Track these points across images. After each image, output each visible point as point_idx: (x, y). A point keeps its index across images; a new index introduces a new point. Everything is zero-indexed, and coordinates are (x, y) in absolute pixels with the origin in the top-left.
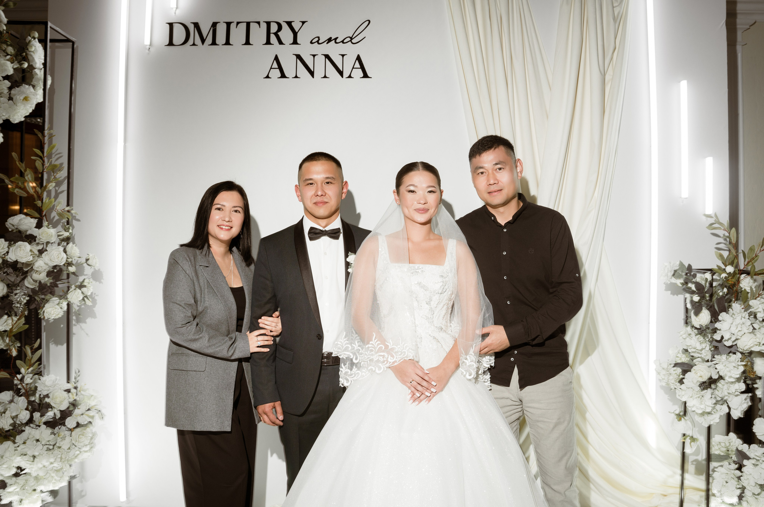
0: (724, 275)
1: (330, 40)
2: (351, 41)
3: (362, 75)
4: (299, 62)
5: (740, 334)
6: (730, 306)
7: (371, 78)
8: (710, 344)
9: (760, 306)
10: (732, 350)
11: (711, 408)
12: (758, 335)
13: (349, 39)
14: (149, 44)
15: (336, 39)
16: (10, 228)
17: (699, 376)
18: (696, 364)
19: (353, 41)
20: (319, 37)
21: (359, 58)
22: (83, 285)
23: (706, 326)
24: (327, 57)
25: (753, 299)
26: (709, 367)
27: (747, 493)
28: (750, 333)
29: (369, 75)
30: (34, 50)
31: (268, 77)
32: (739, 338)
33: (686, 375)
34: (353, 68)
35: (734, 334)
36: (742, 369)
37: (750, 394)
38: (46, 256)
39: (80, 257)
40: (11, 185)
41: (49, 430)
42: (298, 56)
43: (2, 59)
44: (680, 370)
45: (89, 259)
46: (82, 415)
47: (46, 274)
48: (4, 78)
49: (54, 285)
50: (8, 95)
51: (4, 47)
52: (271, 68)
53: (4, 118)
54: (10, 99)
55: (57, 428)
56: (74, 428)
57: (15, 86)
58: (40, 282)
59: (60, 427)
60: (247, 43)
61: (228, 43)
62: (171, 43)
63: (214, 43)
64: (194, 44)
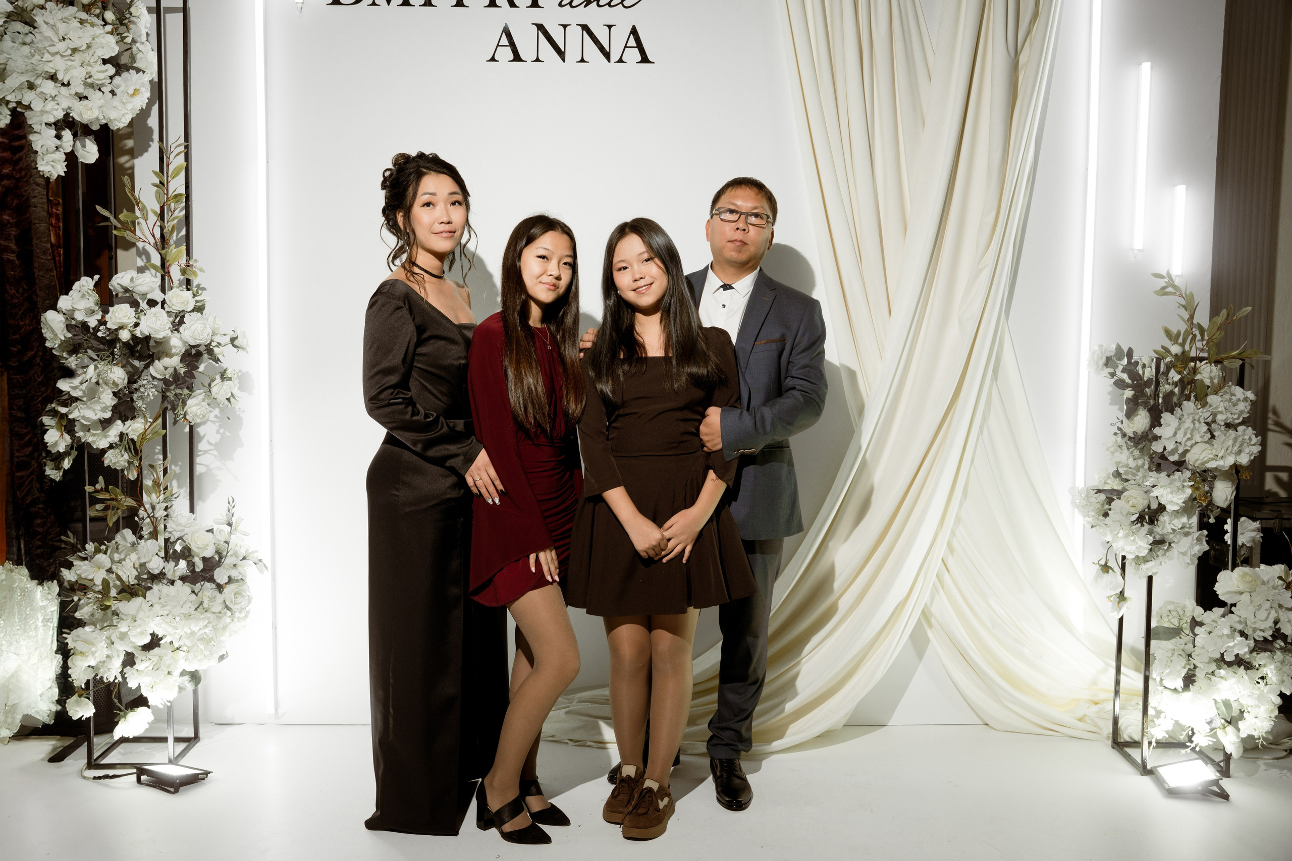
0: (1168, 359)
1: (589, 1)
2: (622, 3)
3: (640, 59)
4: (542, 38)
5: (1189, 443)
6: (1180, 405)
7: (654, 63)
8: (1149, 460)
9: (1222, 403)
10: (1180, 465)
11: (1147, 551)
12: (1215, 445)
14: (302, 2)
16: (115, 291)
17: (1131, 504)
18: (1128, 488)
19: (626, 3)
21: (634, 32)
22: (227, 376)
23: (1142, 433)
25: (1213, 394)
26: (1146, 492)
27: (1200, 674)
28: (1206, 442)
29: (650, 58)
31: (493, 59)
32: (1189, 448)
33: (1113, 504)
35: (1180, 443)
36: (1189, 491)
37: (1205, 532)
38: (185, 330)
39: (225, 335)
40: (119, 225)
41: (187, 588)
42: (540, 27)
43: (99, 30)
44: (1102, 497)
45: (237, 338)
46: (235, 565)
47: (180, 358)
48: (105, 62)
49: (190, 374)
50: (109, 88)
51: (98, 11)
52: (498, 45)
53: (104, 122)
54: (113, 92)
55: (198, 585)
56: (226, 584)
57: (118, 73)
58: (175, 369)
59: (202, 583)
60: (460, 3)
61: (428, 2)
62: (336, 1)
63: (406, 2)
64: (374, 4)
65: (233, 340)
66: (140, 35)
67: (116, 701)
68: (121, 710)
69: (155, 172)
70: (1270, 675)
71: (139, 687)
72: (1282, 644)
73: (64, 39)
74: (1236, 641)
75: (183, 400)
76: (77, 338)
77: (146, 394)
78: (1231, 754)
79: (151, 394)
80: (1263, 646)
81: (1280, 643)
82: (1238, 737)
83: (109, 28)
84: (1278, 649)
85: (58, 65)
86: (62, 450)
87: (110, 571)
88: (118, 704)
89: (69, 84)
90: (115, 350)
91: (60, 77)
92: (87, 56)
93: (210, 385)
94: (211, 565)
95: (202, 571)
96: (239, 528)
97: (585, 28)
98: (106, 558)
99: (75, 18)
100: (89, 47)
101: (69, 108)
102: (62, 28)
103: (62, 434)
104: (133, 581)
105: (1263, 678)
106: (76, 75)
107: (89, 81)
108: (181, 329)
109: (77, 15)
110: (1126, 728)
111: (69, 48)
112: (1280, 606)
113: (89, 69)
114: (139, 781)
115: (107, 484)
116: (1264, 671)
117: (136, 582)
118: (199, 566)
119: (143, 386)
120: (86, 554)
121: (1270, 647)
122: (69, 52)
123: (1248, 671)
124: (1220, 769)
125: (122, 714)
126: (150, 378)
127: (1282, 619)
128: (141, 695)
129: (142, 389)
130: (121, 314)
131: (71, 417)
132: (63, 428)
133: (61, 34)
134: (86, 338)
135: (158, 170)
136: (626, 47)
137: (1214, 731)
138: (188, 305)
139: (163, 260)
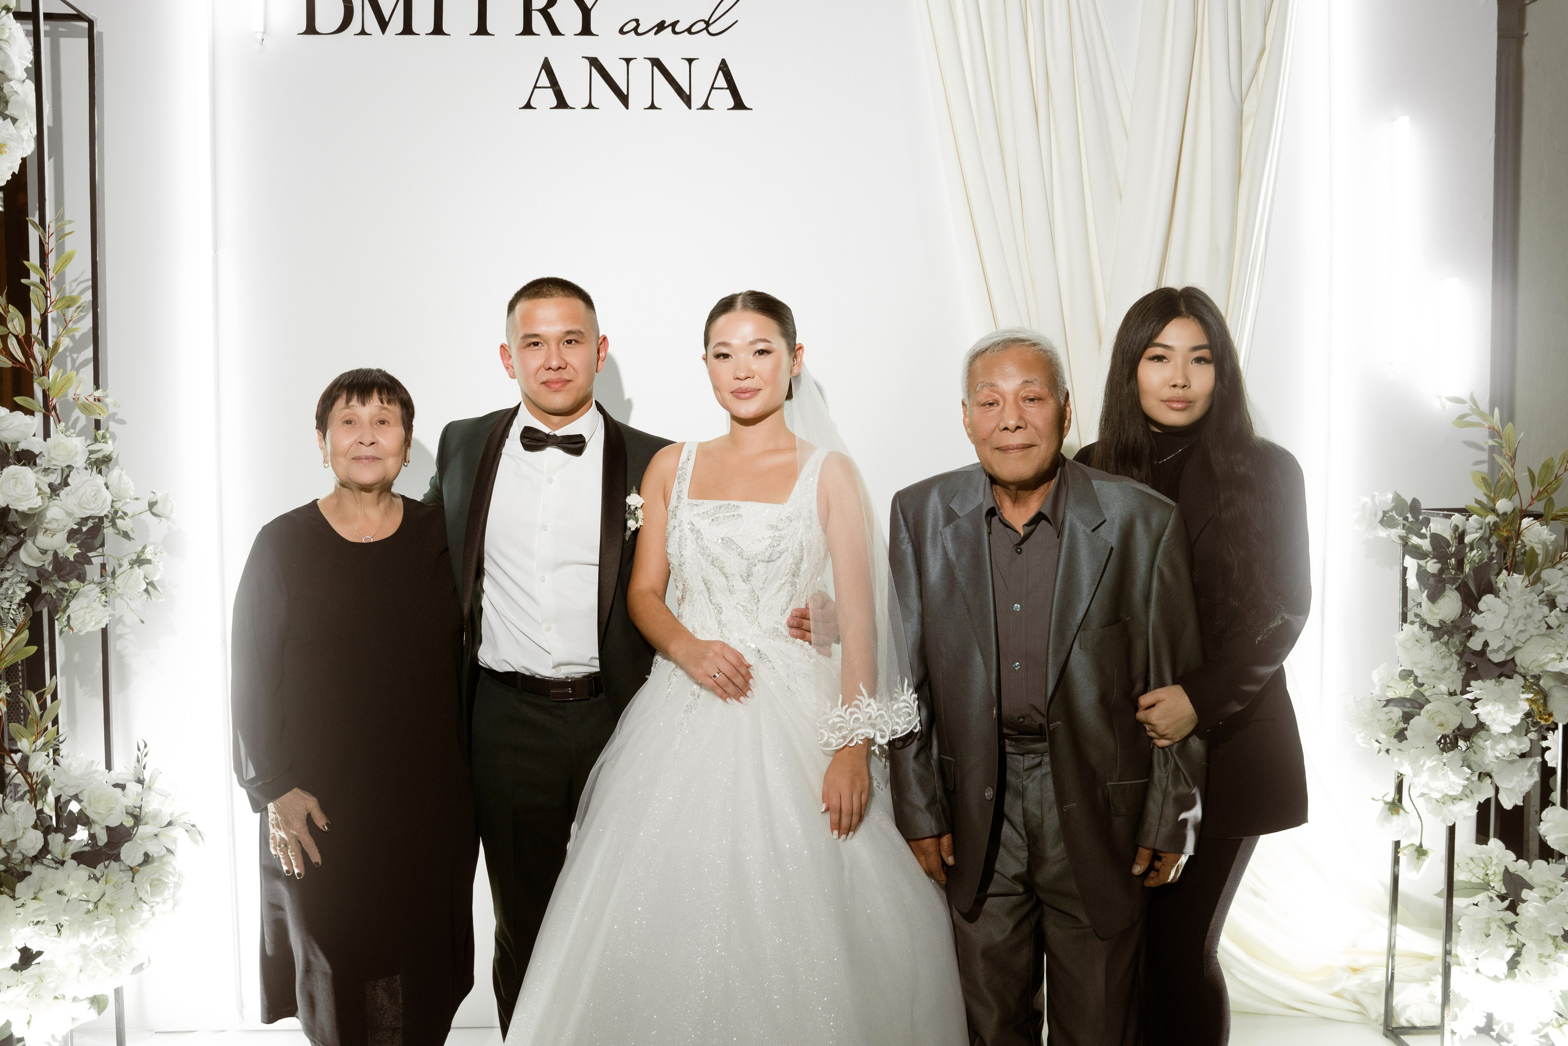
0: (1491, 518)
1: (661, 27)
2: (706, 29)
3: (732, 104)
4: (597, 77)
5: (1523, 637)
7: (752, 109)
8: (1459, 659)
9: (1563, 580)
10: (1508, 668)
11: (1460, 789)
12: (1557, 641)
13: (702, 25)
14: (262, 30)
15: (674, 24)
17: (1437, 724)
18: (1430, 699)
19: (713, 29)
20: (637, 21)
21: (724, 68)
22: (144, 559)
23: (1452, 622)
25: (1548, 567)
26: (1457, 705)
27: (1528, 955)
28: (1541, 635)
29: (747, 104)
30: (9, 37)
31: (528, 106)
32: (1521, 645)
33: (1412, 722)
35: (1509, 638)
36: (1525, 707)
37: (1536, 760)
38: (67, 494)
39: (137, 499)
41: (83, 872)
42: (594, 62)
44: (1397, 712)
45: (156, 503)
46: (156, 835)
47: (66, 535)
49: (83, 559)
52: (535, 87)
55: (101, 866)
56: (140, 865)
58: (56, 554)
59: (107, 863)
60: (482, 30)
61: (438, 30)
62: (311, 29)
63: (408, 30)
64: (363, 32)
65: (152, 505)
66: (13, 68)
69: (32, 266)
75: (67, 600)
77: (10, 592)
79: (19, 592)
93: (113, 573)
94: (119, 836)
95: (106, 845)
96: (156, 786)
97: (656, 63)
108: (62, 493)
110: (1405, 1008)
118: (103, 839)
119: (7, 579)
126: (20, 568)
136: (712, 88)
137: (1543, 1027)
138: (77, 459)
139: (45, 396)
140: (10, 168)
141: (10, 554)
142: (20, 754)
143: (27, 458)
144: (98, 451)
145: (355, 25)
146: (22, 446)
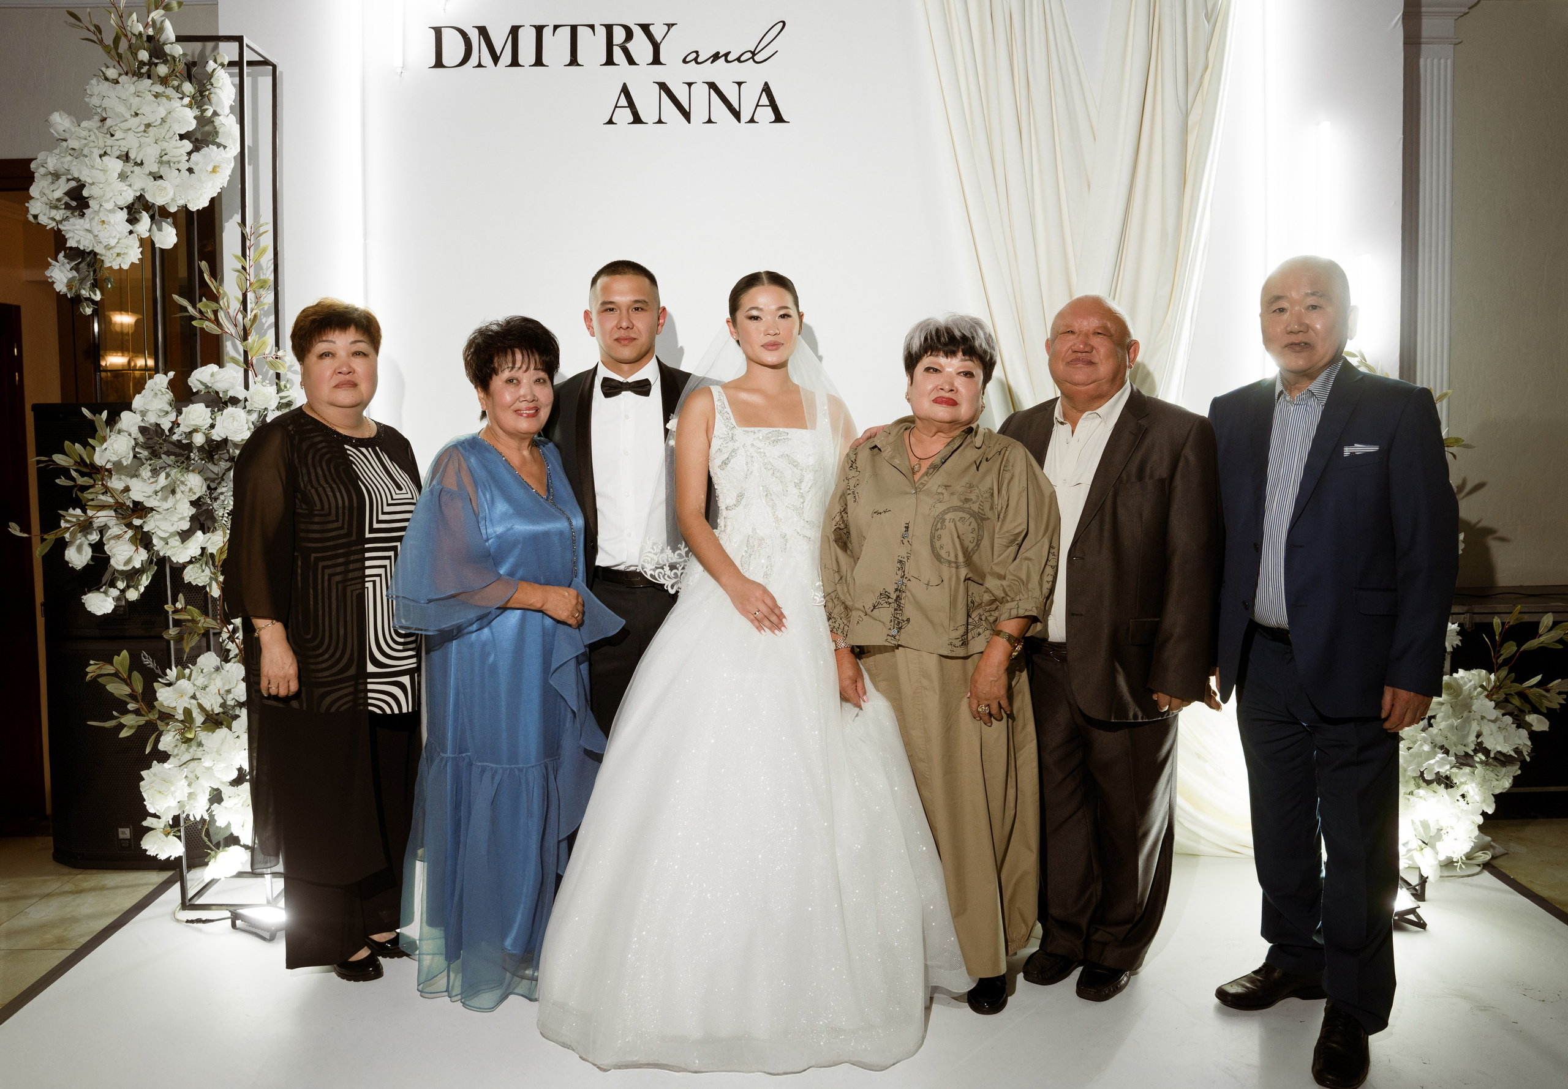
1: (716, 57)
2: (752, 58)
3: (773, 118)
4: (665, 98)
7: (789, 122)
13: (749, 55)
14: (402, 66)
15: (726, 55)
16: (195, 387)
19: (757, 58)
20: (697, 52)
21: (767, 89)
24: (712, 86)
29: (785, 118)
30: (222, 85)
31: (610, 122)
34: (757, 105)
40: (197, 315)
42: (663, 86)
43: (176, 104)
48: (182, 137)
50: (187, 166)
51: (176, 83)
52: (616, 107)
53: (181, 202)
54: (190, 170)
57: (196, 149)
60: (574, 61)
61: (539, 62)
62: (439, 64)
63: (515, 63)
64: (480, 65)
66: (223, 108)
67: (206, 839)
68: (212, 850)
69: (236, 257)
70: (1471, 793)
71: (229, 824)
72: (1483, 758)
73: (137, 114)
74: (1437, 759)
76: (150, 442)
77: (226, 503)
78: (1427, 877)
80: (1464, 761)
81: (1481, 756)
82: (1436, 858)
83: (187, 100)
84: (1478, 762)
85: (129, 142)
86: (138, 565)
87: (194, 697)
88: (208, 843)
89: (142, 164)
90: (192, 454)
91: (132, 155)
92: (163, 131)
98: (188, 685)
99: (150, 91)
100: (163, 120)
101: (143, 190)
102: (135, 101)
103: (137, 549)
104: (217, 710)
105: (1463, 796)
106: (149, 154)
107: (165, 158)
109: (152, 89)
111: (141, 123)
112: (1483, 718)
113: (165, 145)
114: (234, 926)
115: (187, 603)
116: (1464, 789)
117: (221, 710)
119: (222, 493)
120: (167, 680)
121: (1470, 762)
122: (142, 128)
123: (1449, 790)
124: (1415, 892)
125: (213, 853)
127: (1484, 733)
128: (232, 834)
129: (222, 497)
130: (197, 414)
131: (145, 529)
132: (138, 541)
133: (134, 109)
134: (161, 441)
135: (240, 253)
137: (1411, 853)
138: (271, 403)
139: (246, 353)
140: (222, 184)
141: (224, 474)
142: (232, 626)
143: (234, 401)
144: (286, 397)
145: (474, 60)
146: (231, 393)
